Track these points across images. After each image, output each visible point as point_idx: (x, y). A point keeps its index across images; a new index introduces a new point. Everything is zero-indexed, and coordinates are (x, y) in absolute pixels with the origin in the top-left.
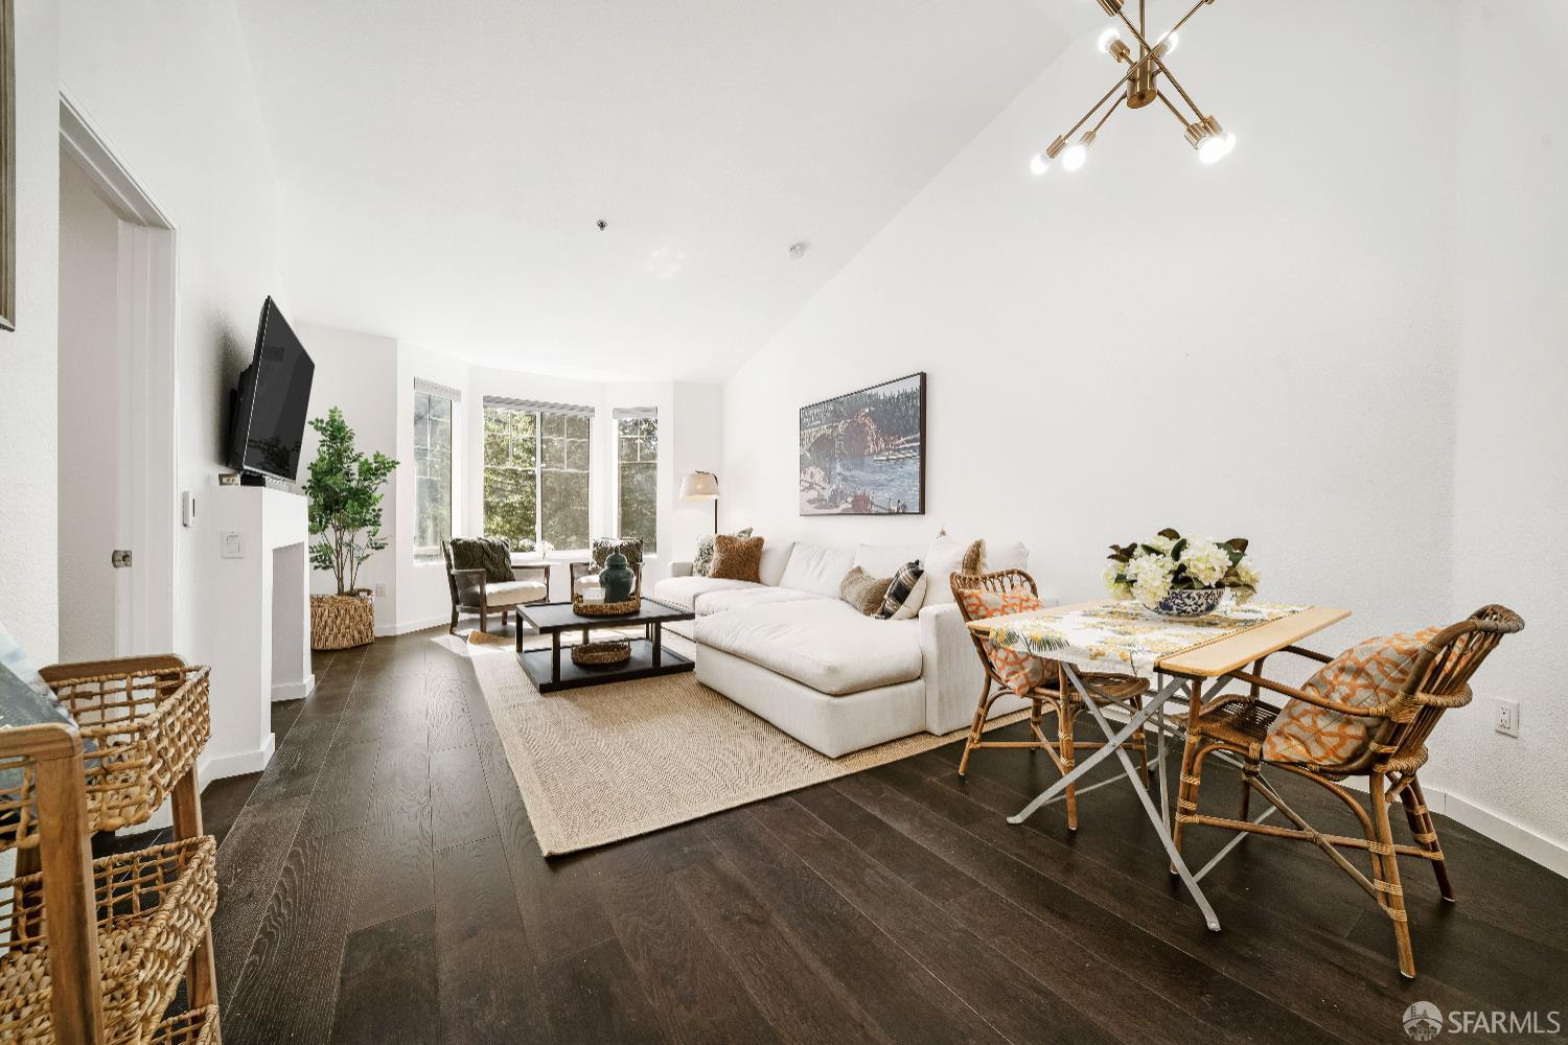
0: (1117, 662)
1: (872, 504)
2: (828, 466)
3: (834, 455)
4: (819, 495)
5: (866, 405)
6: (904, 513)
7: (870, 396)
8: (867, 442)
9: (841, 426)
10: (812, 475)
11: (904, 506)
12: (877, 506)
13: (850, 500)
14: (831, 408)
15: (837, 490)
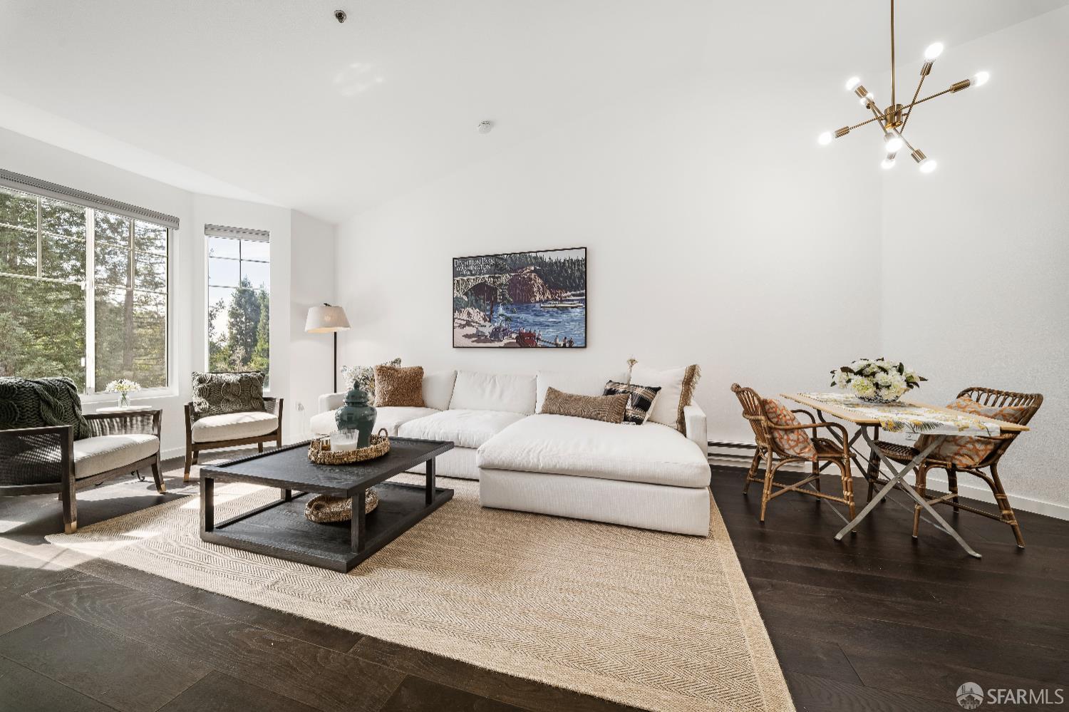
0: (979, 430)
1: (538, 339)
2: (488, 308)
3: (496, 298)
4: (478, 331)
5: (532, 264)
6: (570, 347)
7: (536, 258)
8: (533, 292)
9: (505, 278)
10: (469, 314)
11: (571, 342)
12: (542, 341)
13: (514, 336)
14: (492, 262)
15: (499, 328)
